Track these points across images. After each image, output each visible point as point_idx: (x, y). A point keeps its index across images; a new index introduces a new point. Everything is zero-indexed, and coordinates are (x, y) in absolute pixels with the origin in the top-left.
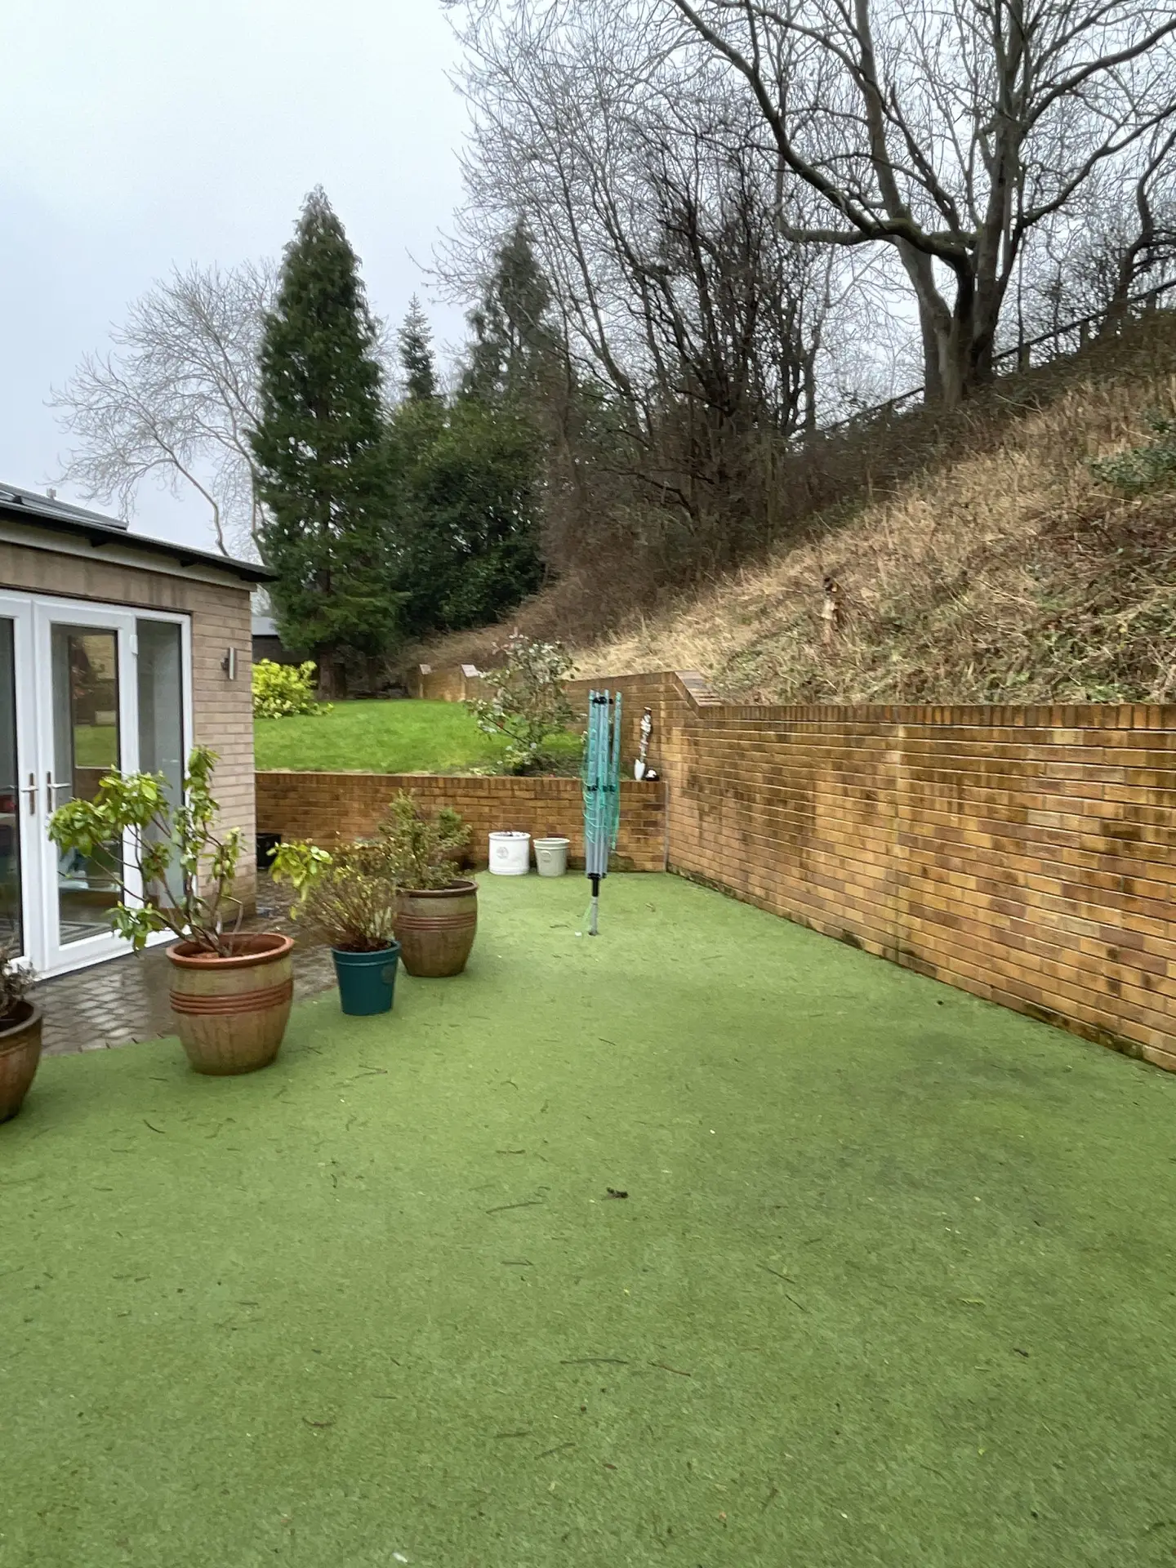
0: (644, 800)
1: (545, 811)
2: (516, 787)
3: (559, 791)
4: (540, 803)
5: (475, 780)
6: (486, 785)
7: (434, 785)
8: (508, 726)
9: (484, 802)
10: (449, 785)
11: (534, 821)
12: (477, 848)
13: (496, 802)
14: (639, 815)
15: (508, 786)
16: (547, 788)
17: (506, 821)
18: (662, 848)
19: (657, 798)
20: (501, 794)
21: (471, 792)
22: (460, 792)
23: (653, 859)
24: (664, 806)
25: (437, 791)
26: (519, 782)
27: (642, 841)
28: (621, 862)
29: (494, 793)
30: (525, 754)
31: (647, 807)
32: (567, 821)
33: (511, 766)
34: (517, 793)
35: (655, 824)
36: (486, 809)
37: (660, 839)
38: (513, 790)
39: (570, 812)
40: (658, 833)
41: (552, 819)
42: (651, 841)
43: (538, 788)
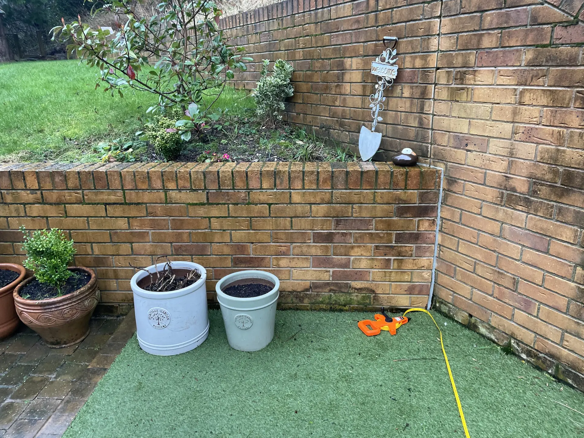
0: (399, 200)
1: (227, 223)
2: (171, 185)
3: (249, 190)
4: (215, 211)
5: (94, 176)
6: (116, 183)
7: (20, 185)
8: (143, 74)
9: (118, 211)
10: (48, 185)
11: (208, 239)
12: (113, 284)
13: (133, 212)
14: (389, 225)
15: (158, 184)
16: (227, 186)
17: (159, 240)
18: (426, 274)
19: (422, 197)
20: (146, 197)
21: (90, 195)
22: (67, 196)
23: (411, 291)
24: (434, 209)
25: (26, 196)
26: (176, 177)
27: (394, 265)
28: (356, 297)
29: (132, 196)
30: (180, 123)
31: (402, 212)
32: (265, 238)
33: (157, 143)
34: (173, 194)
35: (416, 237)
36: (122, 224)
37: (424, 261)
38: (166, 190)
39: (269, 224)
40: (420, 253)
41: (238, 235)
42: (409, 264)
43: (212, 187)
